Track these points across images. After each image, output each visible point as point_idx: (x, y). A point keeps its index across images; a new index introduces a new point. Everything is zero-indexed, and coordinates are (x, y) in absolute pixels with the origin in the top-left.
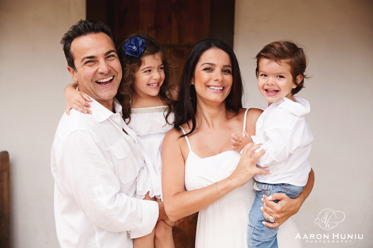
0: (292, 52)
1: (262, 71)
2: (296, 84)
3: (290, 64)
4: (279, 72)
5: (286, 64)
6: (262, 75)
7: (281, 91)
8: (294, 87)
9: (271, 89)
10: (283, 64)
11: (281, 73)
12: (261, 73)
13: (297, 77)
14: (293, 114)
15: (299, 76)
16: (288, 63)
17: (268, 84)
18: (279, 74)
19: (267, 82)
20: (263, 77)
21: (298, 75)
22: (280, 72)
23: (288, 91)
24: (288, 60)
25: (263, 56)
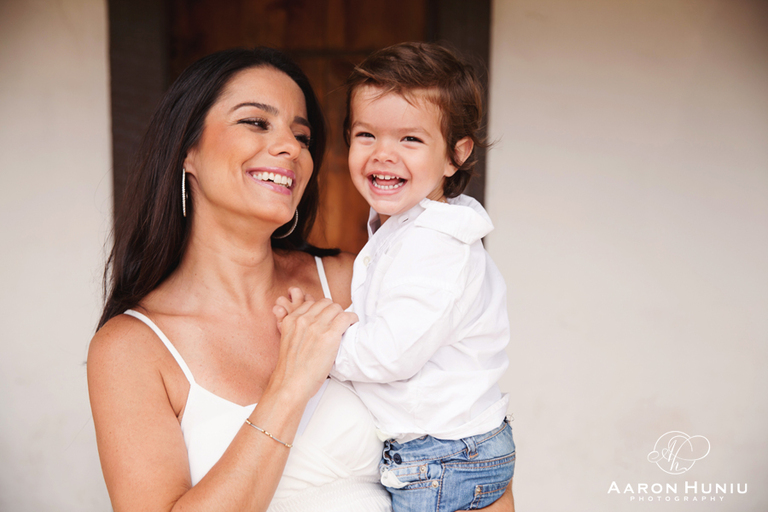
0: (446, 70)
1: (360, 124)
2: (454, 163)
3: (441, 103)
4: (407, 126)
5: (428, 103)
6: (361, 134)
7: (414, 181)
8: (450, 171)
9: (385, 174)
10: (420, 101)
11: (412, 130)
12: (359, 129)
13: (459, 143)
14: (454, 238)
15: (464, 141)
16: (432, 100)
17: (376, 160)
18: (406, 130)
19: (375, 152)
20: (364, 139)
21: (461, 138)
22: (412, 126)
23: (432, 183)
24: (435, 93)
25: (362, 76)
